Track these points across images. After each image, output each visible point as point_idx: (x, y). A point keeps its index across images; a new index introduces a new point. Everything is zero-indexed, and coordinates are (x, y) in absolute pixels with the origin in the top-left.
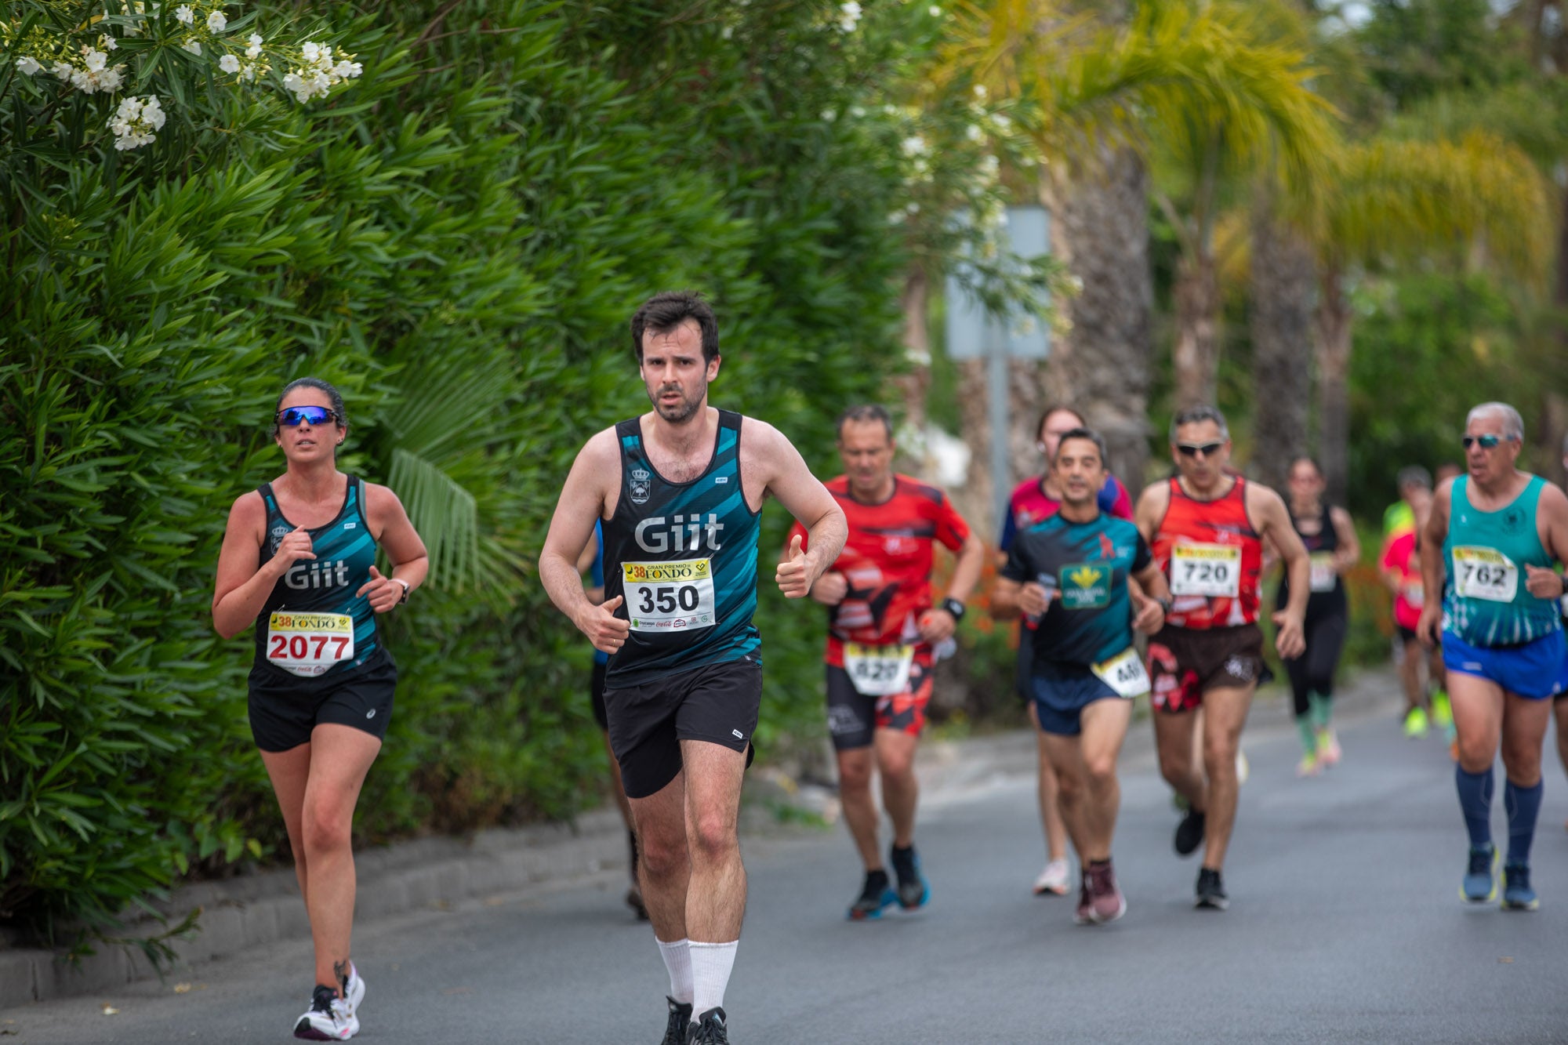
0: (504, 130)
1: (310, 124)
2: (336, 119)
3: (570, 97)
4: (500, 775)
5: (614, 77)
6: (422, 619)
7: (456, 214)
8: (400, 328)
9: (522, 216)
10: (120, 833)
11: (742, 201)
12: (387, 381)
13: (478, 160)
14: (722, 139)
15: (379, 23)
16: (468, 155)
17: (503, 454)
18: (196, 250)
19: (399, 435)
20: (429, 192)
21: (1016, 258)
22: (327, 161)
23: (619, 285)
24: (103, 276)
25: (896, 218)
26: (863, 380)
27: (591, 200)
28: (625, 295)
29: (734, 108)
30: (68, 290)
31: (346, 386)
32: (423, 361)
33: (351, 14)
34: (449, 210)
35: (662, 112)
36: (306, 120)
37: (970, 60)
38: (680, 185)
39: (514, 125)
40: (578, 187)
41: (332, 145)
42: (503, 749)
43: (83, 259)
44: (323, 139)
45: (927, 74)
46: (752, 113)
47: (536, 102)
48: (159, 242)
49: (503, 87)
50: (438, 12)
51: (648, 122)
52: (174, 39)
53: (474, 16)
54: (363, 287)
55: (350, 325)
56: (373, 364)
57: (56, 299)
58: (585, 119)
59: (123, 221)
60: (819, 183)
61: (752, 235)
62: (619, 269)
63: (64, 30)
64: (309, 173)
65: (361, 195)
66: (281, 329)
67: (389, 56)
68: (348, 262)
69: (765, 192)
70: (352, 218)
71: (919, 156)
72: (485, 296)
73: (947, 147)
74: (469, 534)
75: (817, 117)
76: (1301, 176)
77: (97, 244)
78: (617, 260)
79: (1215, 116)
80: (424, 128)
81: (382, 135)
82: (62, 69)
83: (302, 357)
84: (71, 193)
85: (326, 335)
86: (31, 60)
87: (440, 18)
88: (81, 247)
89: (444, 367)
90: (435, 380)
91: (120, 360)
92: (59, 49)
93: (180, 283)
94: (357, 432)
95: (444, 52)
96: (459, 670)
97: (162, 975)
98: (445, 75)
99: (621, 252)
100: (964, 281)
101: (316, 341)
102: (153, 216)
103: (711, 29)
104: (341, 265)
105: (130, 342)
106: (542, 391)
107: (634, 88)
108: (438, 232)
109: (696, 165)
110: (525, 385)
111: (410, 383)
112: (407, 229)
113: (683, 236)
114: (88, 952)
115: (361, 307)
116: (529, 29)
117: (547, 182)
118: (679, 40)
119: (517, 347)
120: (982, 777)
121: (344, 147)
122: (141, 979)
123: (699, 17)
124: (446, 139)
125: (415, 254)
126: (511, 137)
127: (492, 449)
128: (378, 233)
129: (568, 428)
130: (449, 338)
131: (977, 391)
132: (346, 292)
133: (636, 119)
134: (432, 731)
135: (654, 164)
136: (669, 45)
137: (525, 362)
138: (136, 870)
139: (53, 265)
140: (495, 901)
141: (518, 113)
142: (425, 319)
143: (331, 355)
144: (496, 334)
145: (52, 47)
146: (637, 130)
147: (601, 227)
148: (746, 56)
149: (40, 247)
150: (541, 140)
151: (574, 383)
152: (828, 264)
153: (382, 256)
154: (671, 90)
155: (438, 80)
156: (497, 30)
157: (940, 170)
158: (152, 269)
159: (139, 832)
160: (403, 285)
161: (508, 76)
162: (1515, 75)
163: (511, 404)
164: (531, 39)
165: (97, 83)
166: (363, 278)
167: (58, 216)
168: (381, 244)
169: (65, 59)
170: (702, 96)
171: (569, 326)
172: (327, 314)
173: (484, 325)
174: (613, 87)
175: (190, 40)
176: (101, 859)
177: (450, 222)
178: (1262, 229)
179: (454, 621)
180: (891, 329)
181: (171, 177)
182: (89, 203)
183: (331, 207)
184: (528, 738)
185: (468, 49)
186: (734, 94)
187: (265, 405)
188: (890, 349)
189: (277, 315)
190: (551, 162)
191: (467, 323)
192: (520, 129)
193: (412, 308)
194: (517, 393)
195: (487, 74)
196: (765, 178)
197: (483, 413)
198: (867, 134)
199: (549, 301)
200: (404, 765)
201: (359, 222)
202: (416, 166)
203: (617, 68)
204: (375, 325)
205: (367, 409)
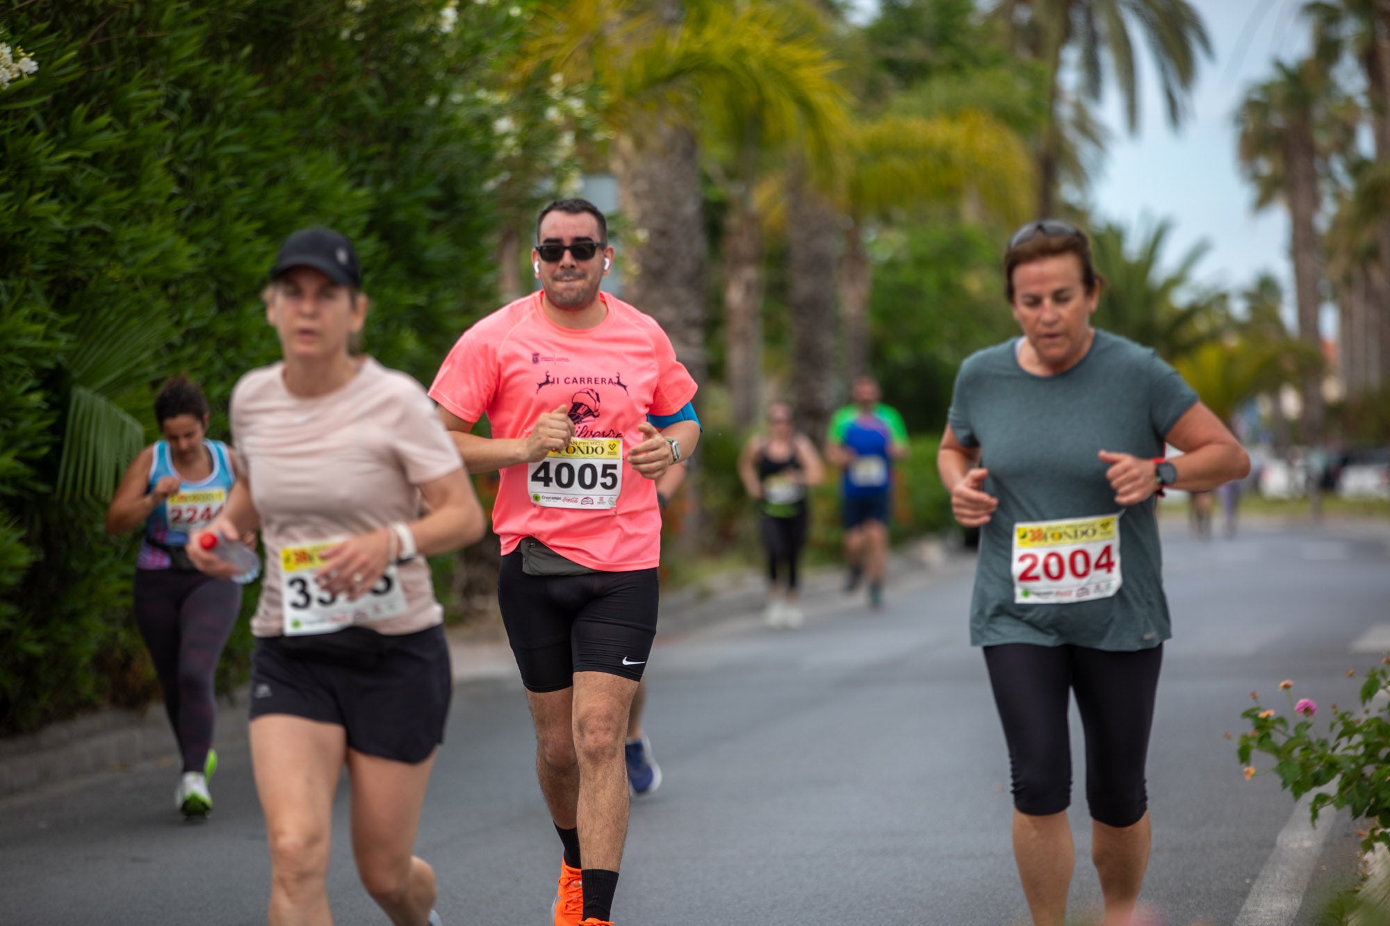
0: (159, 117)
2: (16, 111)
3: (214, 90)
5: (251, 71)
7: (120, 188)
8: (76, 285)
9: (175, 189)
11: (362, 174)
12: (64, 329)
13: (137, 143)
14: (344, 122)
15: (50, 30)
16: (128, 139)
19: (76, 375)
20: (96, 171)
22: (9, 145)
23: (260, 245)
25: (490, 185)
27: (235, 174)
28: (265, 254)
29: (352, 96)
31: (28, 335)
32: (95, 312)
33: (27, 23)
34: (114, 185)
35: (293, 100)
37: (548, 55)
38: (309, 161)
39: (166, 113)
40: (223, 165)
41: (13, 132)
44: (5, 127)
45: (513, 66)
46: (367, 101)
47: (186, 94)
49: (157, 82)
50: (100, 20)
51: (282, 108)
53: (130, 22)
54: (42, 250)
55: (32, 283)
56: (52, 315)
58: (228, 107)
60: (426, 158)
61: (370, 202)
62: (260, 232)
65: (38, 173)
67: (60, 57)
68: (28, 230)
69: (381, 165)
70: (31, 192)
71: (508, 134)
72: (145, 256)
73: (531, 126)
75: (422, 102)
78: (258, 225)
79: (751, 99)
80: (90, 117)
81: (54, 124)
85: (11, 292)
87: (102, 25)
89: (112, 317)
90: (105, 328)
94: (40, 372)
95: (106, 53)
98: (108, 72)
99: (261, 217)
103: (332, 31)
104: (23, 233)
106: (196, 335)
107: (268, 81)
108: (105, 203)
109: (323, 145)
110: (182, 330)
111: (84, 331)
112: (80, 202)
113: (312, 203)
115: (39, 267)
116: (180, 32)
117: (195, 162)
118: (305, 41)
119: (174, 298)
121: (22, 134)
123: (322, 20)
124: (109, 126)
125: (85, 223)
126: (164, 123)
128: (53, 206)
129: (218, 365)
130: (116, 292)
132: (27, 255)
133: (270, 106)
134: (109, 621)
135: (287, 143)
136: (297, 45)
137: (182, 311)
140: (166, 762)
141: (171, 103)
142: (95, 278)
143: (16, 308)
144: (156, 288)
146: (271, 116)
147: (243, 197)
148: (361, 53)
150: (190, 126)
151: (223, 328)
152: (434, 226)
153: (58, 223)
154: (298, 82)
155: (102, 77)
156: (150, 34)
157: (526, 145)
160: (77, 248)
161: (162, 72)
162: (997, 61)
163: (170, 347)
164: (180, 42)
166: (42, 243)
168: (57, 214)
170: (325, 87)
171: (219, 282)
172: (11, 274)
173: (147, 281)
174: (250, 80)
177: (114, 195)
178: (795, 188)
180: (488, 278)
183: (13, 184)
185: (126, 50)
186: (352, 85)
190: (199, 145)
191: (130, 279)
192: (172, 117)
193: (84, 268)
194: (176, 337)
195: (143, 71)
196: (380, 154)
197: (146, 355)
198: (464, 117)
199: (201, 260)
200: (86, 651)
201: (37, 196)
202: (85, 149)
203: (253, 65)
204: (53, 282)
205: (47, 353)
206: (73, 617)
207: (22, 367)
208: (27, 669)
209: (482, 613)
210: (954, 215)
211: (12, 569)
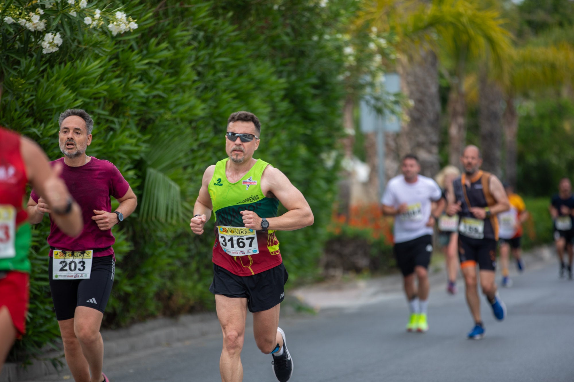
0: (189, 44)
1: (114, 42)
2: (124, 41)
3: (215, 32)
4: (189, 294)
5: (232, 23)
6: (159, 234)
7: (171, 77)
8: (150, 121)
9: (195, 78)
10: (42, 317)
11: (282, 72)
12: (144, 142)
13: (179, 56)
14: (274, 48)
15: (141, 3)
16: (175, 54)
17: (189, 170)
18: (70, 91)
19: (149, 163)
20: (160, 69)
21: (388, 94)
22: (121, 56)
23: (235, 104)
24: (34, 102)
26: (329, 141)
27: (223, 71)
29: (278, 36)
30: (21, 107)
31: (128, 144)
32: (158, 134)
34: (168, 75)
35: (250, 38)
36: (113, 41)
37: (369, 17)
38: (258, 66)
39: (192, 42)
40: (218, 67)
41: (123, 50)
42: (190, 284)
43: (26, 95)
44: (119, 48)
45: (352, 22)
46: (285, 38)
47: (201, 34)
48: (56, 89)
51: (245, 41)
52: (66, 10)
53: (177, 0)
54: (135, 105)
55: (130, 121)
56: (139, 135)
57: (16, 110)
58: (221, 40)
59: (42, 80)
61: (286, 86)
62: (234, 98)
63: (22, 6)
64: (114, 61)
65: (134, 69)
66: (103, 122)
67: (145, 16)
68: (129, 95)
69: (290, 68)
70: (131, 78)
71: (350, 55)
72: (182, 109)
73: (361, 51)
74: (177, 202)
75: (310, 39)
76: (498, 61)
77: (31, 89)
78: (234, 95)
79: (465, 38)
80: (158, 44)
81: (141, 47)
82: (22, 21)
83: (111, 133)
84: (22, 69)
85: (121, 124)
86: (10, 18)
87: (164, 1)
88: (25, 90)
89: (166, 136)
90: (163, 142)
91: (41, 134)
92: (20, 14)
93: (64, 104)
94: (133, 161)
95: (166, 14)
96: (172, 253)
97: (59, 372)
98: (167, 23)
99: (234, 91)
100: (367, 102)
101: (117, 126)
102: (54, 78)
103: (269, 5)
104: (127, 97)
105: (45, 127)
106: (204, 146)
107: (239, 29)
108: (164, 84)
109: (263, 58)
110: (198, 143)
111: (153, 142)
112: (153, 83)
113: (259, 85)
114: (30, 364)
115: (134, 113)
116: (199, 5)
117: (205, 65)
118: (257, 10)
119: (195, 128)
120: (375, 294)
121: (127, 52)
122: (50, 374)
123: (265, 1)
124: (167, 48)
125: (155, 93)
126: (192, 47)
127: (185, 168)
128: (141, 84)
130: (169, 125)
131: (373, 145)
132: (128, 108)
133: (241, 40)
134: (162, 277)
135: (248, 57)
136: (253, 12)
137: (198, 134)
138: (48, 331)
139: (15, 97)
140: (188, 343)
141: (195, 38)
142: (159, 118)
143: (123, 131)
144: (186, 123)
145: (18, 13)
146: (240, 44)
147: (227, 82)
148: (283, 16)
149: (9, 91)
150: (203, 49)
151: (217, 142)
152: (315, 96)
153: (142, 93)
154: (254, 29)
155: (163, 25)
156: (186, 6)
157: (359, 60)
158: (53, 99)
159: (49, 316)
160: (151, 104)
161: (191, 23)
163: (193, 151)
164: (200, 9)
165: (36, 27)
166: (135, 102)
167: (17, 78)
168: (142, 88)
169: (23, 18)
170: (267, 32)
171: (215, 121)
172: (121, 116)
173: (182, 120)
174: (231, 28)
175: (72, 11)
176: (35, 327)
177: (168, 80)
178: (483, 81)
179: (171, 234)
181: (60, 63)
182: (28, 73)
183: (122, 74)
184: (200, 279)
185: (175, 13)
186: (279, 31)
187: (97, 151)
188: (339, 129)
189: (102, 117)
190: (207, 57)
191: (175, 119)
192: (195, 44)
193: (154, 114)
194: (195, 146)
195: (183, 23)
196: (290, 63)
197: (181, 155)
198: (330, 46)
199: (207, 111)
200: (152, 290)
201: (133, 80)
202: (155, 59)
203: (234, 21)
204: (140, 120)
205: (136, 152)
206: (146, 275)
207: (124, 159)
208: (125, 298)
209: (333, 276)
210: (558, 94)
211: (120, 253)
